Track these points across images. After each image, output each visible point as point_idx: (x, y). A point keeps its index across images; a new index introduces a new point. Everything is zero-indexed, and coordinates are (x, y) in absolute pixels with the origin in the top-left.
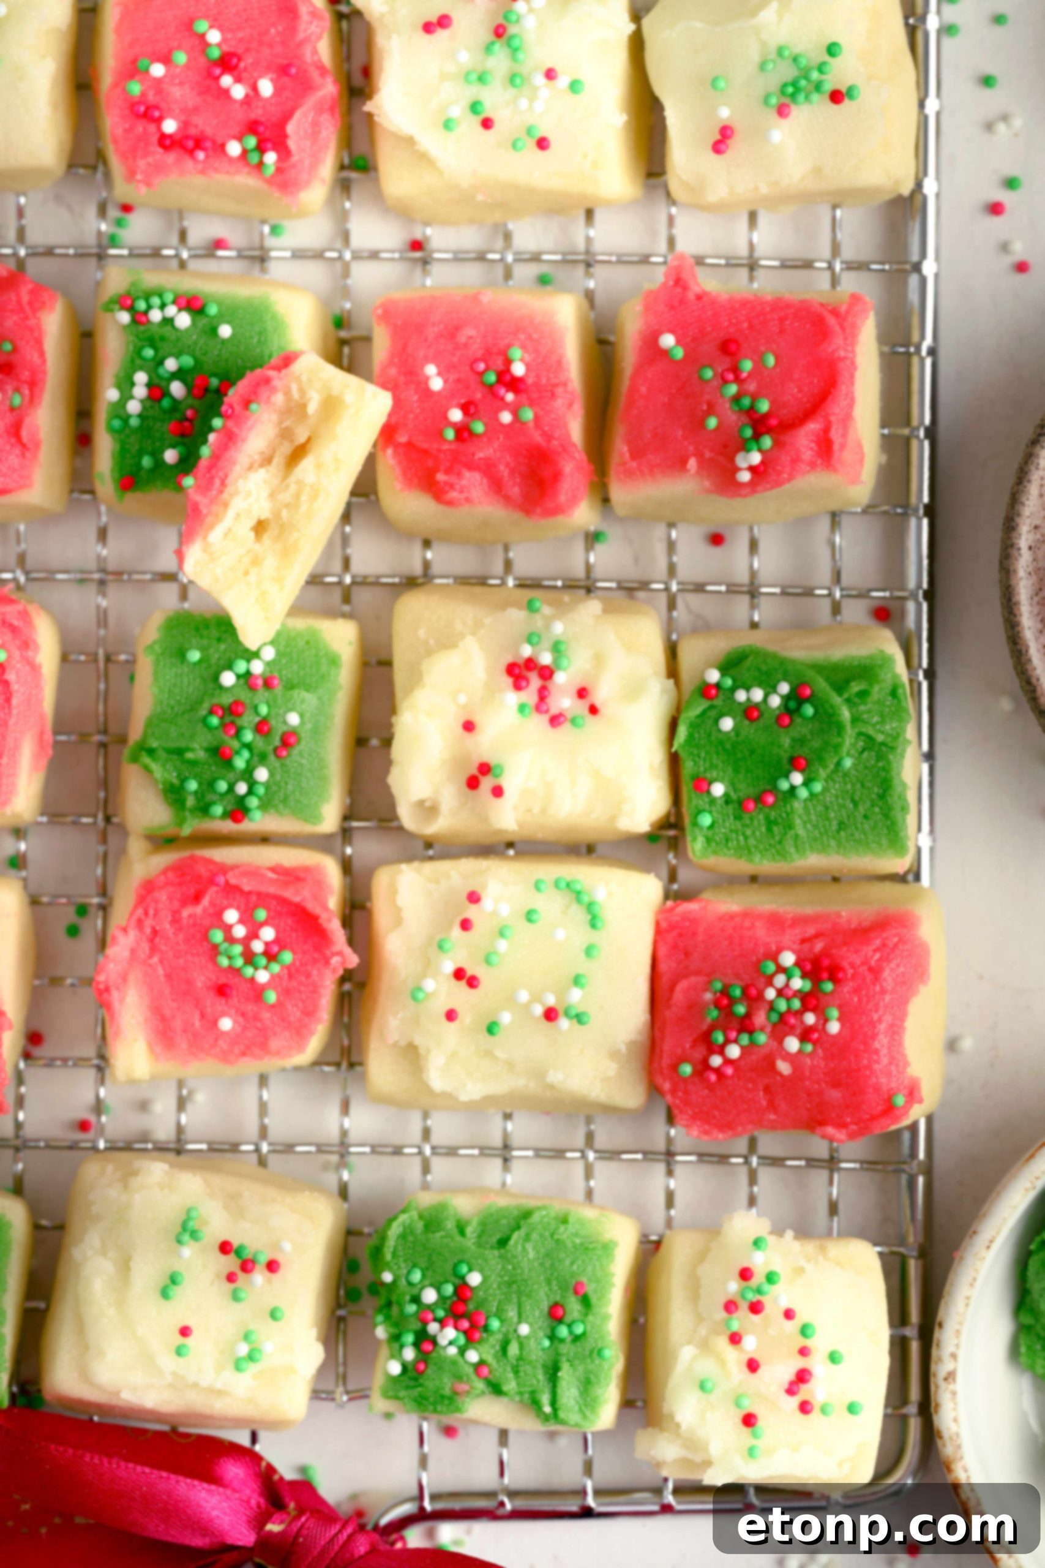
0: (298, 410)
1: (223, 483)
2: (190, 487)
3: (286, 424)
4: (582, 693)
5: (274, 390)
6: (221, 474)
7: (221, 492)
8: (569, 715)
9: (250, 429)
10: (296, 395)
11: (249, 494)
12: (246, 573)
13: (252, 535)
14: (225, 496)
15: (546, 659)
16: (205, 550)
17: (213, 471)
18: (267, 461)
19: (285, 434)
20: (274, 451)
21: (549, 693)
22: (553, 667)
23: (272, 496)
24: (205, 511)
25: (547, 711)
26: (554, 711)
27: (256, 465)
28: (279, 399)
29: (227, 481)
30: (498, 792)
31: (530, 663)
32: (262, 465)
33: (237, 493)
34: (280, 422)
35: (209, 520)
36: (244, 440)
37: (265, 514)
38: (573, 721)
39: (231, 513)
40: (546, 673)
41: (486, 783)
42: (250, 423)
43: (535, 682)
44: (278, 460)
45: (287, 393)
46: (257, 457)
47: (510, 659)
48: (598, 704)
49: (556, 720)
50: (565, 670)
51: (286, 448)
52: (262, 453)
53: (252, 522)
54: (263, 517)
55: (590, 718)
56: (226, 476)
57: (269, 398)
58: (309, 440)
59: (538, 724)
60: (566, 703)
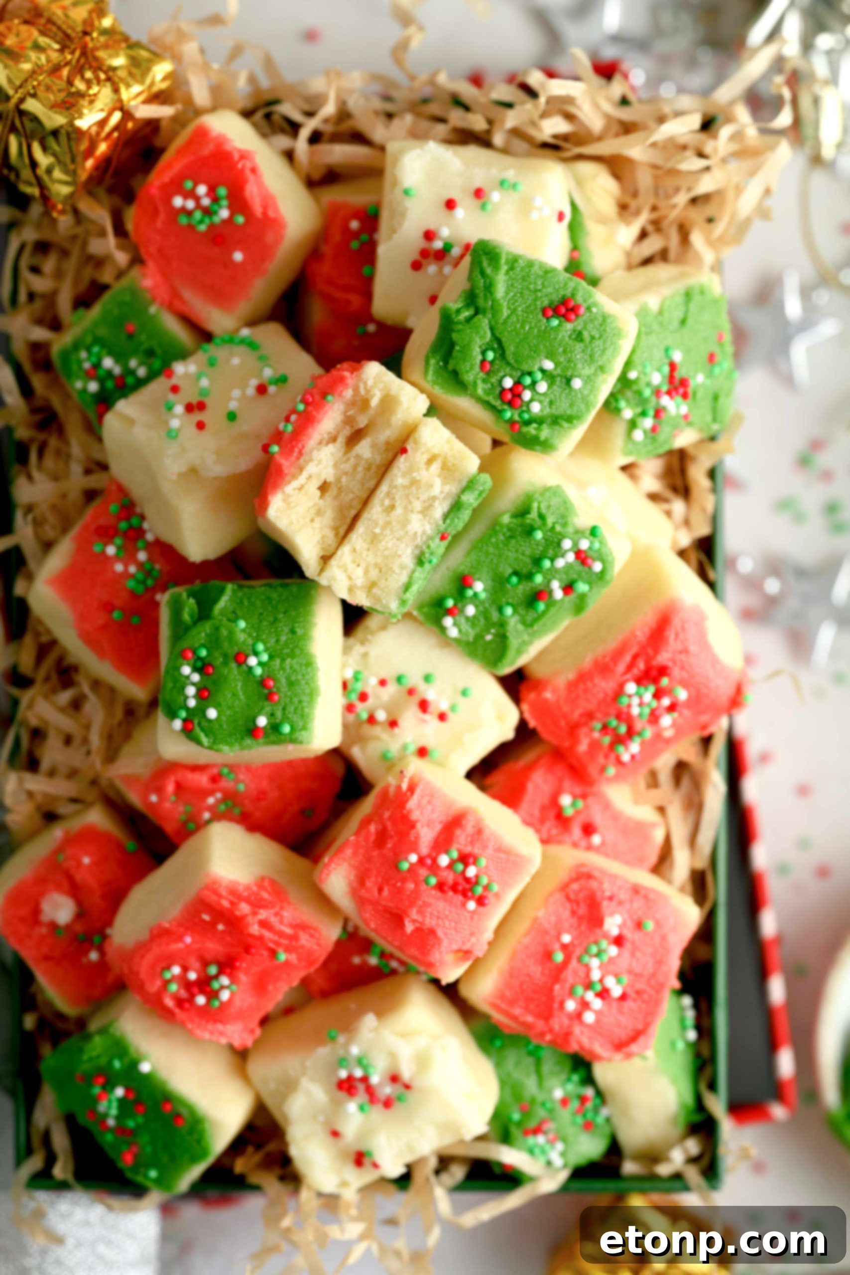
0: (362, 403)
1: (301, 453)
2: (277, 453)
3: (350, 413)
4: (394, 1080)
5: (346, 387)
6: (300, 445)
7: (298, 458)
8: (394, 1097)
9: (325, 414)
10: (362, 391)
11: (320, 462)
12: (312, 520)
13: (318, 493)
14: (302, 461)
16: (284, 501)
17: (294, 443)
18: (333, 439)
19: (348, 420)
20: (338, 432)
21: (373, 1091)
22: (366, 1075)
23: (336, 465)
24: (286, 471)
25: (379, 1101)
26: (384, 1099)
27: (324, 442)
28: (348, 393)
29: (304, 451)
31: (350, 1080)
32: (328, 443)
33: (311, 460)
34: (345, 412)
35: (288, 478)
36: (319, 422)
37: (330, 478)
38: (399, 1099)
39: (305, 474)
40: (365, 1082)
42: (326, 408)
44: (341, 440)
45: (356, 390)
46: (326, 436)
47: (335, 1079)
48: (407, 1080)
49: (387, 1103)
50: (374, 1071)
51: (347, 431)
52: (329, 433)
53: (318, 483)
54: (328, 480)
55: (407, 1092)
56: (303, 447)
57: (341, 392)
58: (367, 427)
59: (377, 1113)
60: (388, 1090)
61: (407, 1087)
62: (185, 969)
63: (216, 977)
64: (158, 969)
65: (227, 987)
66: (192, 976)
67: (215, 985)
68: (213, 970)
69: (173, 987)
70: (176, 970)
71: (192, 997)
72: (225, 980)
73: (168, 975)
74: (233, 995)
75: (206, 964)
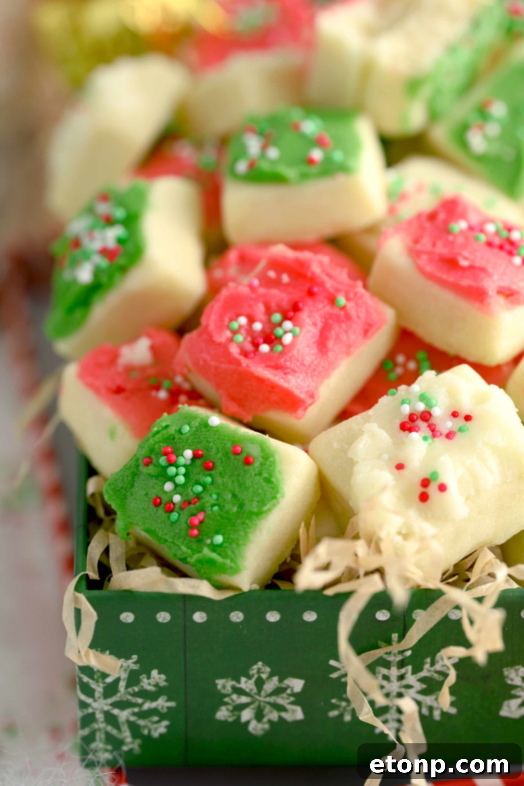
4: (455, 414)
8: (456, 429)
15: (421, 407)
21: (435, 425)
22: (428, 409)
25: (441, 434)
26: (445, 432)
30: (442, 488)
31: (412, 417)
38: (461, 430)
40: (426, 416)
41: (432, 490)
43: (423, 425)
47: (398, 422)
48: (468, 413)
49: (450, 435)
50: (436, 405)
55: (469, 424)
59: (440, 443)
60: (449, 424)
61: (468, 418)
62: (251, 320)
63: (280, 325)
64: (227, 320)
65: (290, 331)
66: (258, 326)
67: (279, 331)
68: (277, 317)
69: (240, 338)
70: (243, 320)
71: (256, 346)
72: (288, 325)
73: (235, 325)
74: (295, 337)
75: (269, 312)
